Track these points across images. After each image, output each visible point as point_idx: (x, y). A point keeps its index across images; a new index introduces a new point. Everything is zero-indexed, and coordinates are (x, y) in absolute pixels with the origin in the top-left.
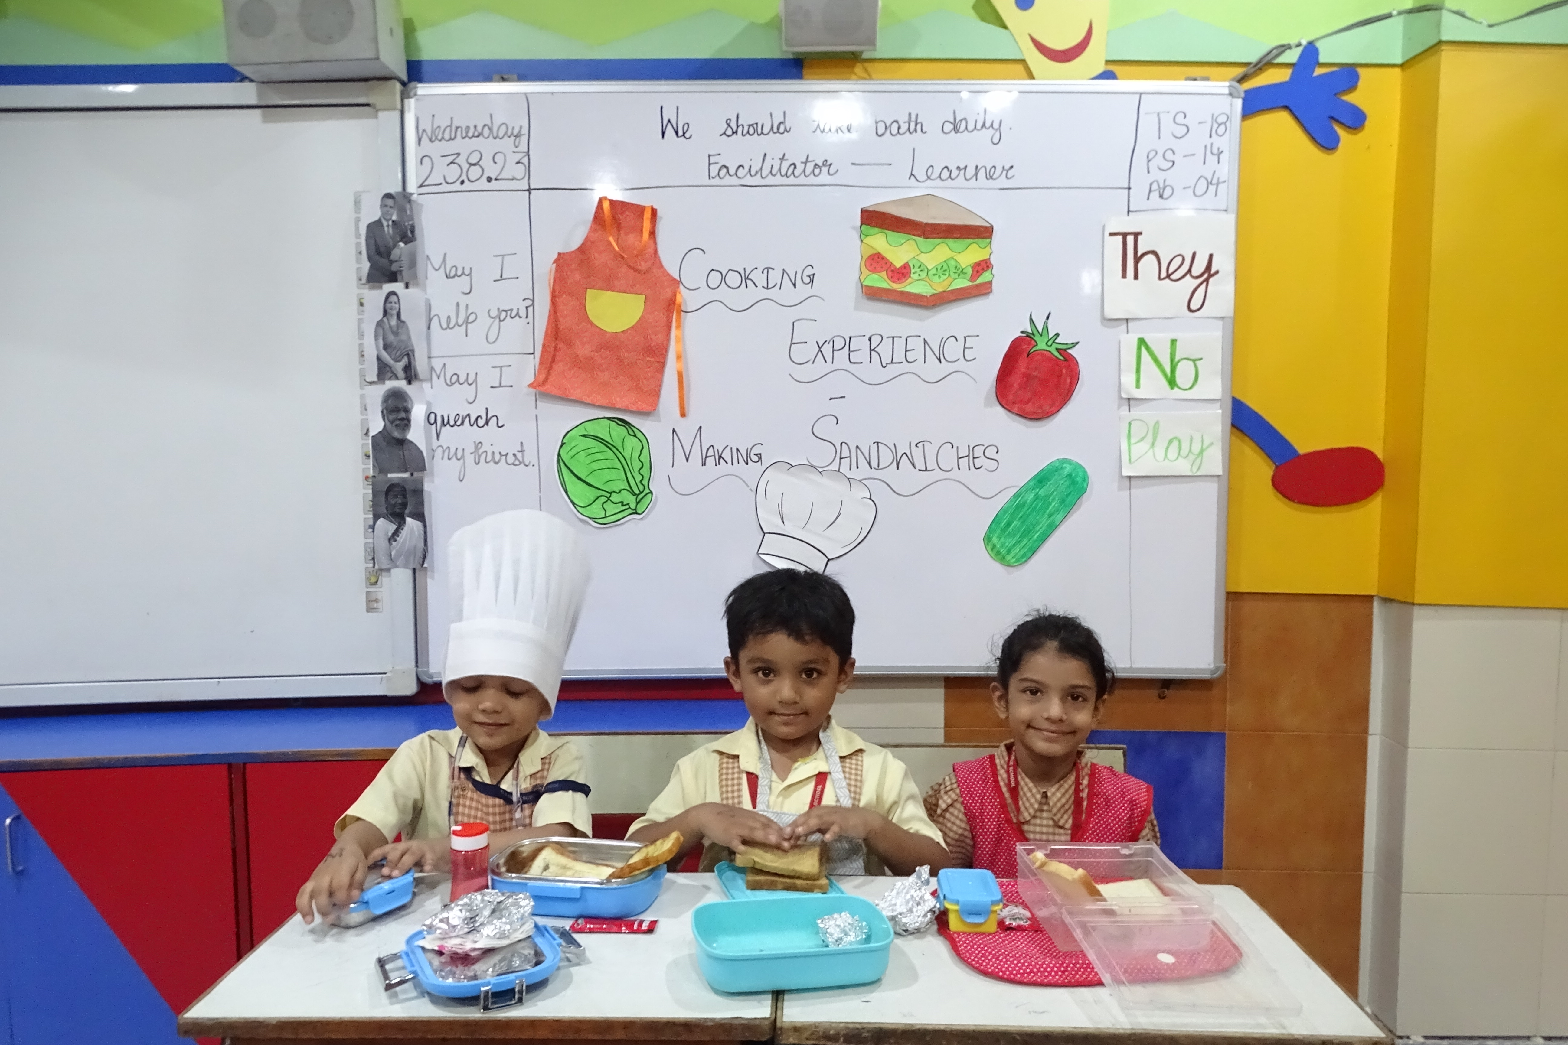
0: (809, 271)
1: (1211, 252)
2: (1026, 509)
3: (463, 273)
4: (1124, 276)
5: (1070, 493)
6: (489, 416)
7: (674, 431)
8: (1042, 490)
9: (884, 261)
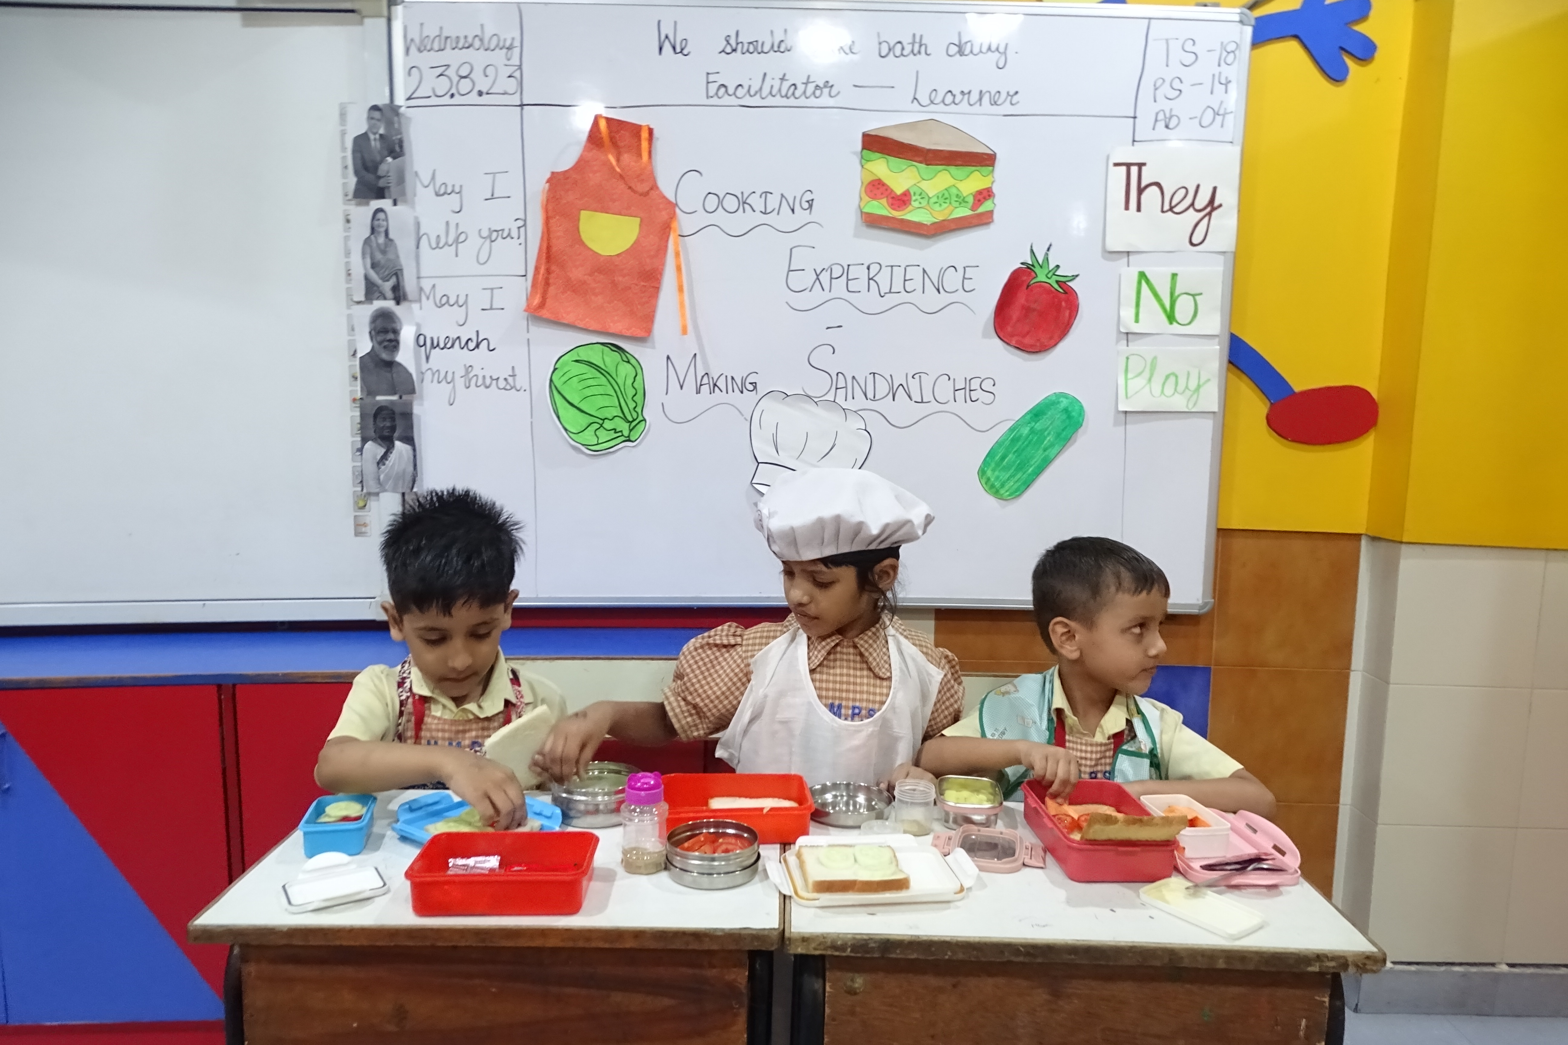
0: (808, 196)
1: (1214, 185)
2: (1020, 443)
3: (453, 191)
4: (1127, 208)
5: (1065, 428)
6: (480, 340)
7: (668, 358)
8: (1038, 424)
9: (885, 187)
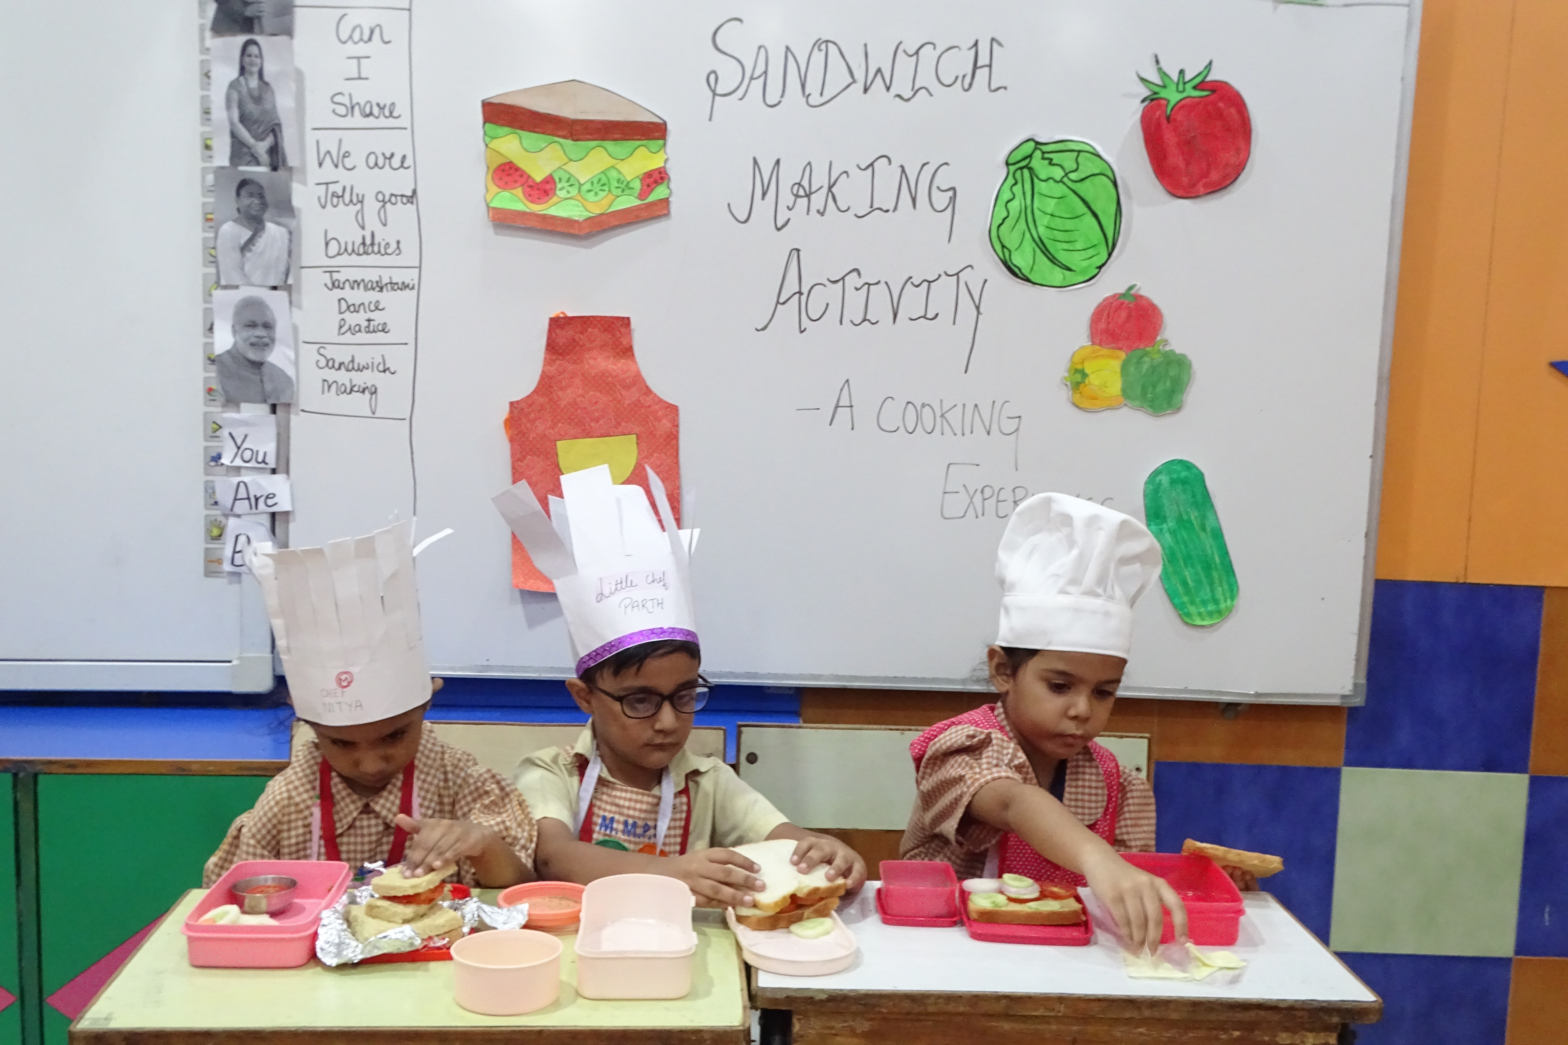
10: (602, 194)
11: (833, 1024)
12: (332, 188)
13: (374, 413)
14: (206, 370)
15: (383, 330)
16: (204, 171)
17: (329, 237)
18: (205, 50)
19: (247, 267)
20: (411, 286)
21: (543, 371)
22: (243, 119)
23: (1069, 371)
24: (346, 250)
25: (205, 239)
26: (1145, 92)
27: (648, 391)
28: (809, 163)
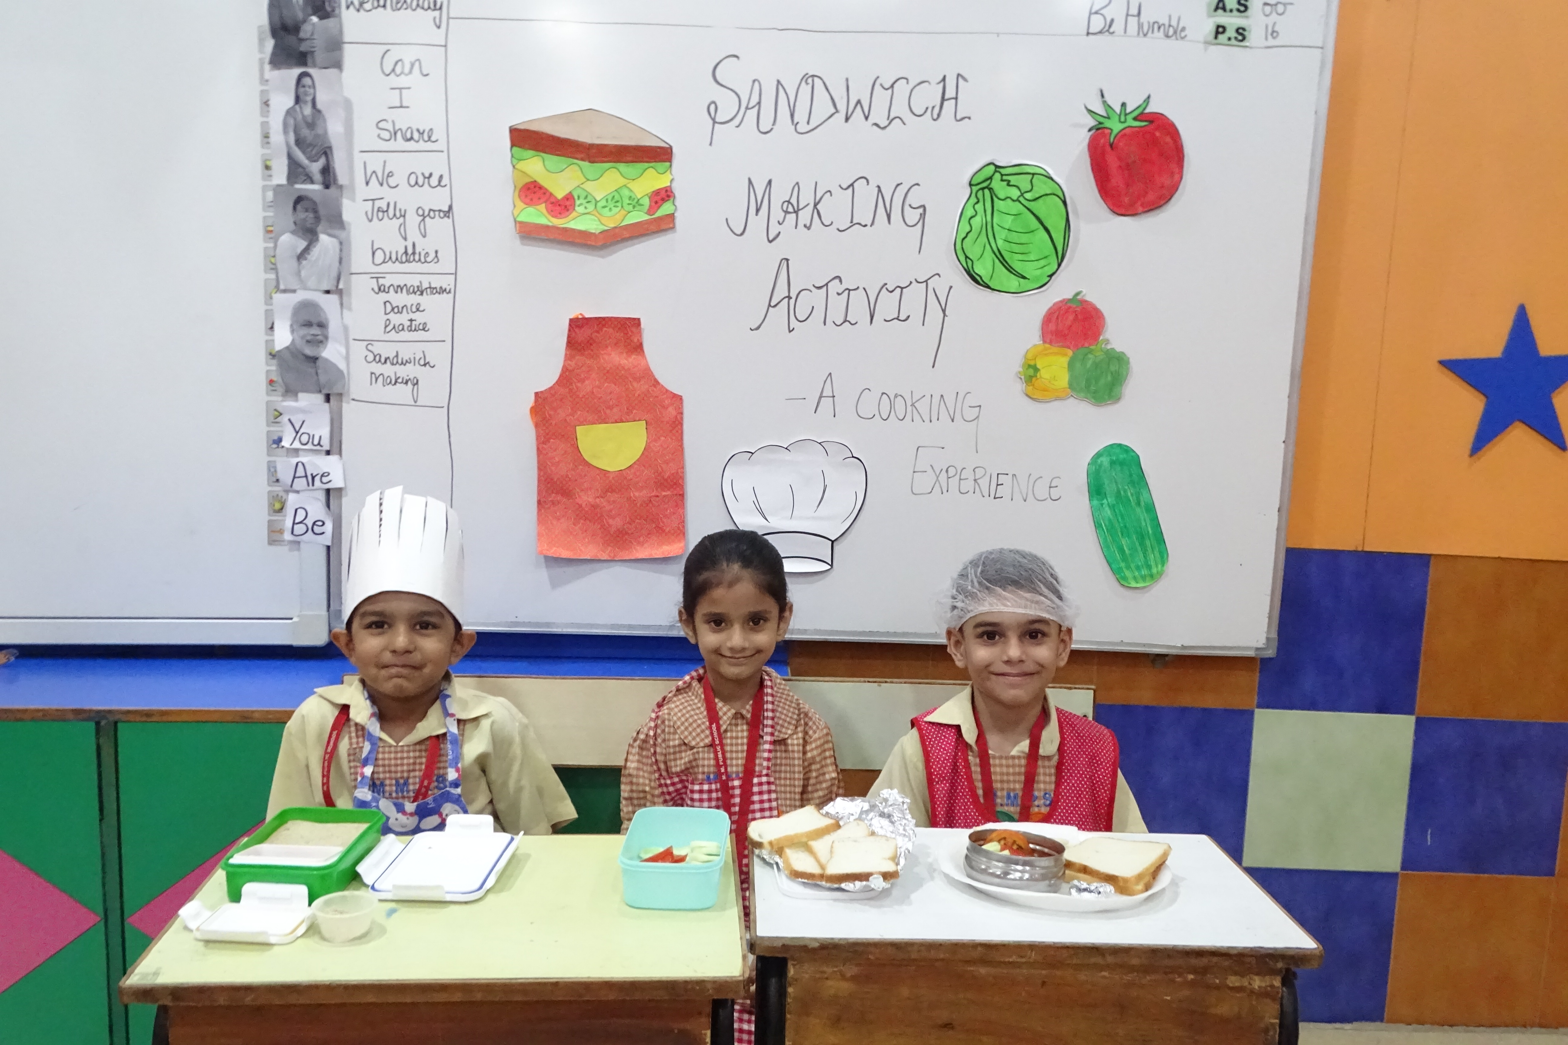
10: (617, 210)
11: (825, 969)
12: (378, 204)
13: (415, 402)
14: (267, 364)
15: (424, 329)
16: (265, 189)
17: (375, 248)
18: (264, 81)
19: (303, 273)
20: (448, 291)
21: (564, 366)
22: (299, 142)
23: (1023, 366)
24: (390, 258)
25: (266, 249)
26: (1092, 123)
27: (657, 383)
28: (797, 183)
